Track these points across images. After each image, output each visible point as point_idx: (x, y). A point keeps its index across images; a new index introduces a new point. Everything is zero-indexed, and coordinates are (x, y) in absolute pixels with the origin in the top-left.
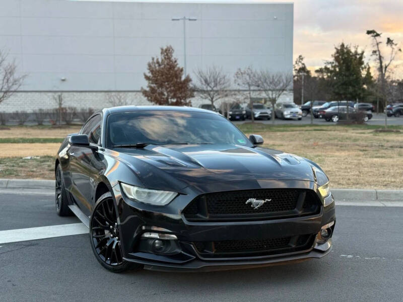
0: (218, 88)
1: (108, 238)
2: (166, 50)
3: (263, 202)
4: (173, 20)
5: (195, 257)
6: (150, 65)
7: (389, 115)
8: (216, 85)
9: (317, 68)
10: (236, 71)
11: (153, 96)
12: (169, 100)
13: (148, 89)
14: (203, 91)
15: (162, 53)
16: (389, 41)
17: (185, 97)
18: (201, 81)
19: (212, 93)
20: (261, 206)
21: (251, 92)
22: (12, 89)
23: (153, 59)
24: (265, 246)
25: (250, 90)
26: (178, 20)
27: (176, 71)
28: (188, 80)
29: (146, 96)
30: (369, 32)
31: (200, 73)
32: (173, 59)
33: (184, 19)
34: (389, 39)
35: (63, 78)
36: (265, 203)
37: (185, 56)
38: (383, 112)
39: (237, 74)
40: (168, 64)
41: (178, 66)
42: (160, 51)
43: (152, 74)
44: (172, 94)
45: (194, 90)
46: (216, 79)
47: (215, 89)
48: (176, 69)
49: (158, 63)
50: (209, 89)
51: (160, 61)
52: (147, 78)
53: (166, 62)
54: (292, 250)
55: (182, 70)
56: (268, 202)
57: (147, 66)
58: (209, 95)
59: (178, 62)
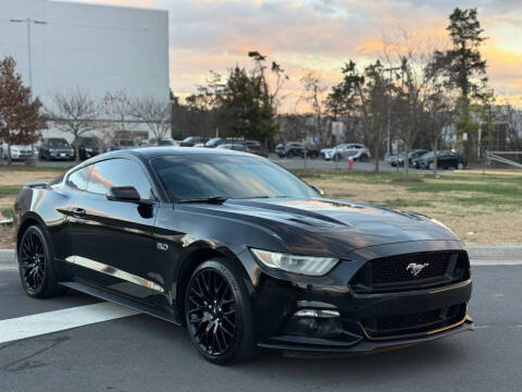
0: (84, 116)
1: (207, 322)
2: (5, 62)
3: (422, 266)
4: (12, 21)
5: (362, 338)
7: (282, 156)
8: (80, 113)
9: (189, 95)
10: (103, 95)
12: (11, 132)
14: (62, 121)
16: (275, 67)
17: (34, 128)
18: (60, 106)
19: (75, 123)
21: (126, 124)
25: (122, 121)
26: (19, 21)
27: (20, 92)
28: (38, 104)
30: (251, 54)
32: (14, 74)
33: (29, 20)
34: (274, 64)
37: (30, 71)
38: (274, 152)
39: (106, 99)
40: (7, 82)
41: (22, 85)
44: (14, 124)
45: (45, 119)
46: (81, 106)
47: (79, 118)
48: (20, 88)
50: (71, 117)
53: (4, 79)
55: (28, 90)
58: (72, 126)
59: (22, 79)
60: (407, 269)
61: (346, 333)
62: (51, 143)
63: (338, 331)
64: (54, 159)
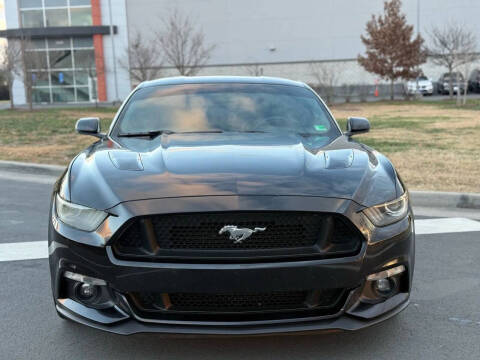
0: (460, 49)
2: (391, 4)
3: (251, 231)
5: (128, 316)
6: (369, 26)
8: (456, 47)
11: (372, 64)
12: (394, 69)
13: (366, 56)
14: (438, 56)
15: (385, 9)
18: (435, 42)
19: (450, 57)
20: (247, 238)
22: (200, 63)
23: (373, 17)
24: (260, 304)
27: (403, 31)
28: (419, 41)
29: (363, 65)
31: (434, 31)
32: (400, 14)
35: (272, 47)
36: (253, 233)
37: (418, 9)
40: (393, 22)
41: (406, 24)
42: (383, 6)
43: (372, 35)
44: (397, 61)
45: (427, 54)
46: (457, 38)
47: (455, 51)
48: (404, 27)
49: (380, 21)
50: (447, 52)
51: (383, 18)
52: (366, 42)
53: (391, 19)
55: (411, 29)
56: (259, 231)
57: (365, 27)
58: (447, 60)
59: (407, 18)
60: (220, 232)
61: (116, 307)
62: (447, 78)
63: (111, 303)
64: (447, 93)
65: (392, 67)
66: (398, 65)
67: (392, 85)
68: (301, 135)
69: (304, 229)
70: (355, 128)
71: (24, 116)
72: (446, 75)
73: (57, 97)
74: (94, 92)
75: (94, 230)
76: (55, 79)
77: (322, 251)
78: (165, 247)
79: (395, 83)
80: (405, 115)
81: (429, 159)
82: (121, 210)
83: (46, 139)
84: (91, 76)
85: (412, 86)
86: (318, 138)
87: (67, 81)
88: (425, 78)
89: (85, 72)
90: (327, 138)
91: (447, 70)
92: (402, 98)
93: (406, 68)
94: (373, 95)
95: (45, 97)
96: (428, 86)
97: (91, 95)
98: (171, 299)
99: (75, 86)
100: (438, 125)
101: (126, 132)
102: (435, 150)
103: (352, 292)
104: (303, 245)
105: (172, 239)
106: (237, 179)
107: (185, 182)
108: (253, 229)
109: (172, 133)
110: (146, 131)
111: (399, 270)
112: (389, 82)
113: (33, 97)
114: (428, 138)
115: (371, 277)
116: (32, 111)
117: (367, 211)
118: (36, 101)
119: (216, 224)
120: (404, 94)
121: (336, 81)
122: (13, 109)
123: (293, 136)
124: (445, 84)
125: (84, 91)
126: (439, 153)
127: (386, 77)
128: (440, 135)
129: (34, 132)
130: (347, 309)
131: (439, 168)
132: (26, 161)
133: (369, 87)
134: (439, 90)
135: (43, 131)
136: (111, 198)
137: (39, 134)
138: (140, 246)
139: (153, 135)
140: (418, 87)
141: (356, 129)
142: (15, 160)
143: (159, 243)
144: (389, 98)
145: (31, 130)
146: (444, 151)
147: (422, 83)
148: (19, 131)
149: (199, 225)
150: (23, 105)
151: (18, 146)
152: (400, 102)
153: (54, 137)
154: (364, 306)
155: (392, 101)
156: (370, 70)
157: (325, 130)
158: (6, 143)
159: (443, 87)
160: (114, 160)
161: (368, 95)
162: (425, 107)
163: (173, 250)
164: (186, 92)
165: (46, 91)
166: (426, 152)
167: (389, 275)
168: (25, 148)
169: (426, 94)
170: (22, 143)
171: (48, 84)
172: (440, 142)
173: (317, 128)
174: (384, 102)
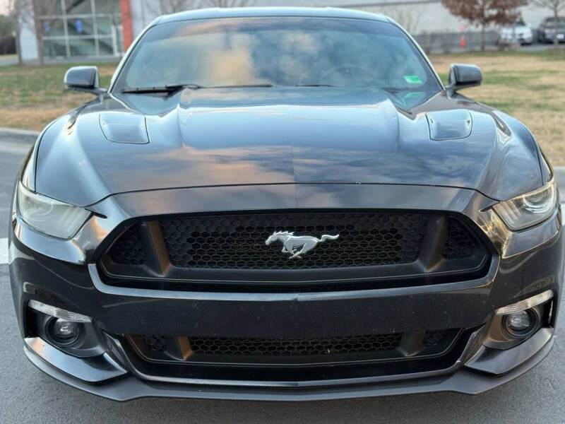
3: (315, 240)
5: (126, 372)
11: (460, 7)
20: (310, 252)
36: (319, 244)
44: (490, 2)
54: (404, 367)
56: (328, 241)
60: (268, 242)
61: (106, 356)
62: (549, 24)
63: (99, 350)
64: (550, 42)
65: (482, 10)
66: (492, 7)
67: (483, 33)
68: (386, 89)
69: (399, 237)
70: (461, 80)
71: (33, 73)
72: (549, 20)
73: (75, 51)
74: (118, 43)
75: (70, 238)
76: (72, 28)
77: (427, 271)
78: (180, 264)
79: (487, 29)
80: (501, 68)
81: (540, 124)
82: (109, 207)
83: (54, 101)
84: (115, 24)
85: (506, 33)
86: (409, 95)
87: (88, 30)
88: (522, 23)
89: (107, 18)
90: (422, 94)
91: (551, 14)
92: (495, 48)
93: (501, 11)
94: (460, 46)
95: (60, 50)
96: (526, 33)
97: (115, 47)
98: (192, 343)
99: (96, 36)
100: (546, 80)
101: (133, 87)
102: (546, 112)
103: (474, 334)
104: (397, 260)
105: (191, 252)
106: (292, 155)
107: (224, 160)
108: (319, 237)
109: (199, 88)
110: (162, 85)
111: (545, 296)
112: (480, 28)
113: (47, 50)
114: (536, 97)
115: (502, 311)
116: (42, 66)
117: (499, 207)
118: (51, 55)
119: (260, 228)
120: (497, 43)
121: (415, 28)
122: (21, 64)
123: (375, 90)
124: (547, 31)
125: (107, 42)
126: (552, 116)
127: (476, 22)
128: (550, 92)
129: (42, 92)
130: (465, 360)
131: (555, 135)
132: (26, 128)
133: (454, 35)
134: (541, 38)
135: (53, 91)
136: (97, 189)
137: (46, 94)
138: (142, 262)
139: (171, 91)
140: (513, 35)
141: (464, 81)
142: (12, 126)
143: (172, 259)
144: (478, 48)
145: (38, 89)
146: (560, 113)
147: (519, 30)
148: (24, 90)
149: (233, 231)
150: (33, 60)
151: (18, 109)
152: (492, 54)
153: (64, 98)
154: (490, 353)
155: (482, 52)
156: (455, 14)
157: (419, 82)
158: (5, 105)
159: (544, 34)
160: (105, 127)
161: (452, 45)
162: (525, 59)
163: (194, 269)
164: (226, 29)
165: (61, 43)
166: (536, 114)
167: (530, 306)
168: (26, 112)
169: (524, 43)
170: (24, 104)
171: (63, 34)
172: (551, 102)
173: (409, 80)
174: (472, 53)
